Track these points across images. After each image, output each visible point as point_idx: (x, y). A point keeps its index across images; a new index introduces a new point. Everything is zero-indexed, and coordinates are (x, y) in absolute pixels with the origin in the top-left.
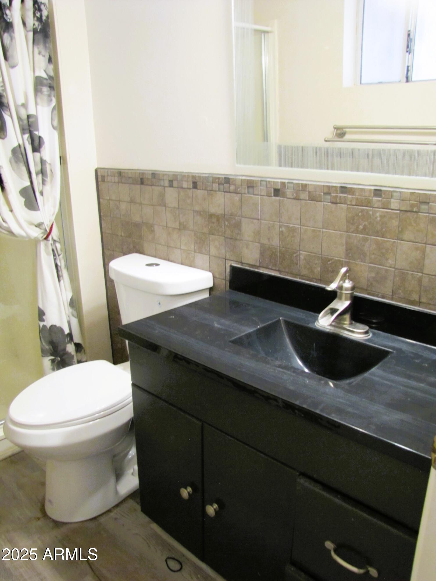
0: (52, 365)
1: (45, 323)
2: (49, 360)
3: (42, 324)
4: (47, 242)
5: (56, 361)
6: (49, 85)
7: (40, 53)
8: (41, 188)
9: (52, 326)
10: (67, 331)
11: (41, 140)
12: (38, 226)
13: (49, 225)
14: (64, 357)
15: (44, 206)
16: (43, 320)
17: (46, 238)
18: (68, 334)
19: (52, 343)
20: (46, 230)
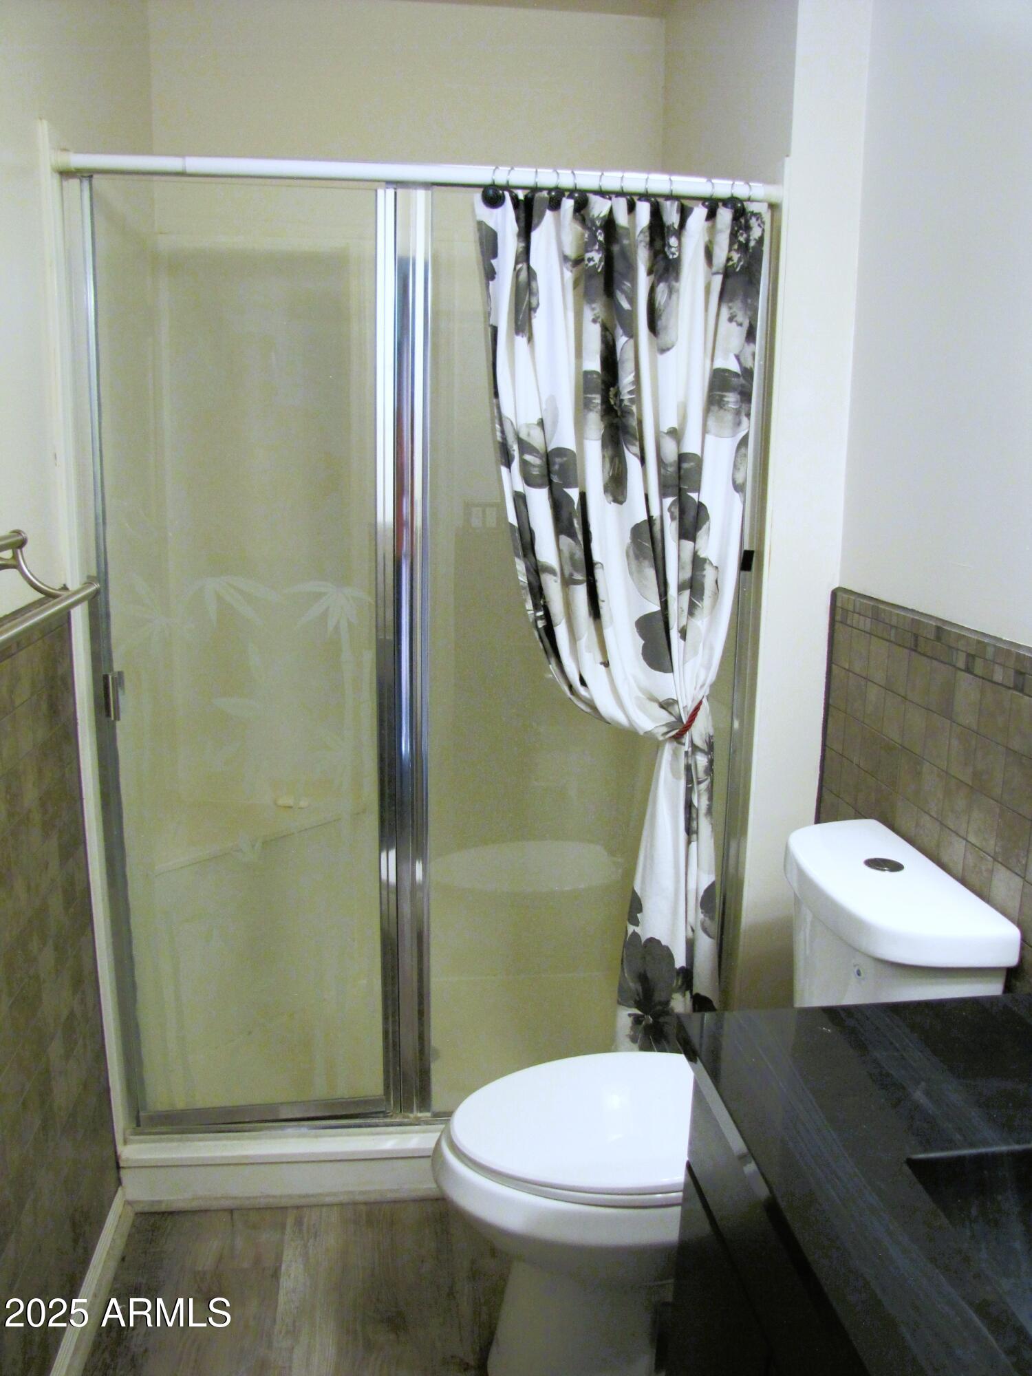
0: (632, 1028)
1: (638, 930)
2: (630, 1015)
3: (631, 929)
4: (680, 746)
5: (644, 1023)
6: (740, 388)
7: (731, 319)
8: (683, 622)
9: (651, 940)
10: (680, 961)
11: (702, 513)
12: (665, 706)
13: (689, 706)
14: (662, 1020)
15: (684, 664)
16: (636, 922)
17: (678, 738)
18: (682, 968)
19: (643, 979)
20: (679, 719)
